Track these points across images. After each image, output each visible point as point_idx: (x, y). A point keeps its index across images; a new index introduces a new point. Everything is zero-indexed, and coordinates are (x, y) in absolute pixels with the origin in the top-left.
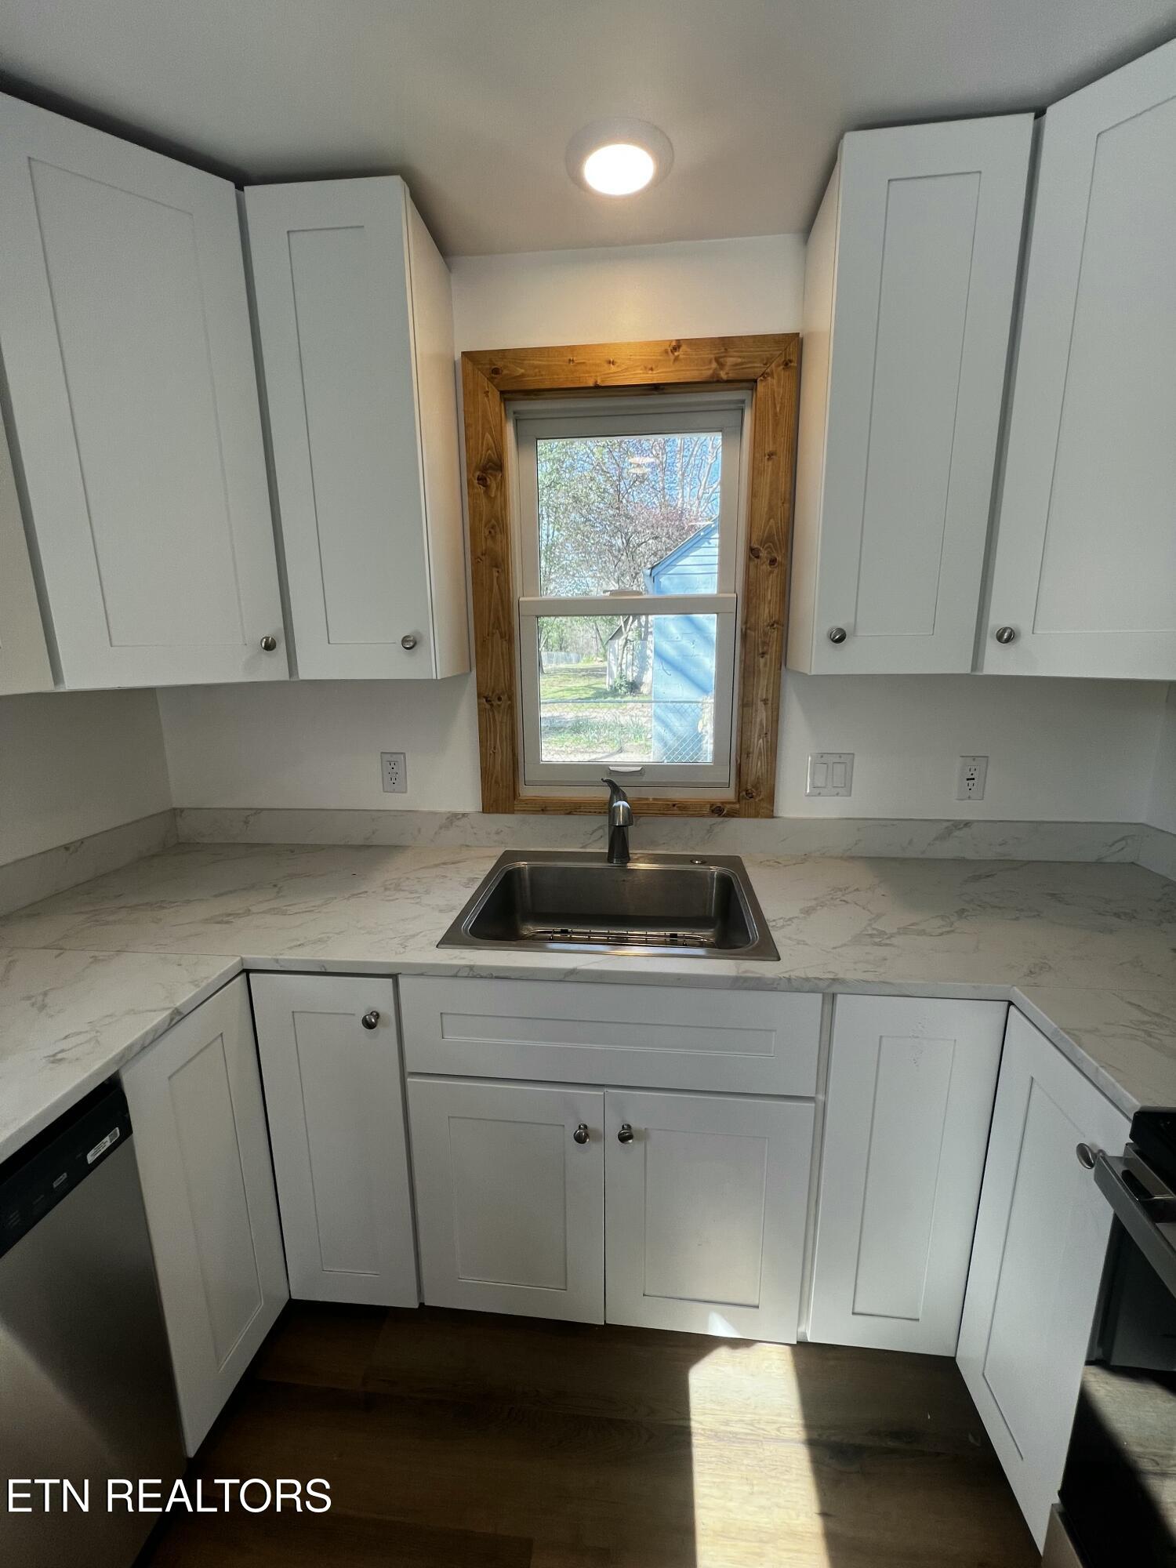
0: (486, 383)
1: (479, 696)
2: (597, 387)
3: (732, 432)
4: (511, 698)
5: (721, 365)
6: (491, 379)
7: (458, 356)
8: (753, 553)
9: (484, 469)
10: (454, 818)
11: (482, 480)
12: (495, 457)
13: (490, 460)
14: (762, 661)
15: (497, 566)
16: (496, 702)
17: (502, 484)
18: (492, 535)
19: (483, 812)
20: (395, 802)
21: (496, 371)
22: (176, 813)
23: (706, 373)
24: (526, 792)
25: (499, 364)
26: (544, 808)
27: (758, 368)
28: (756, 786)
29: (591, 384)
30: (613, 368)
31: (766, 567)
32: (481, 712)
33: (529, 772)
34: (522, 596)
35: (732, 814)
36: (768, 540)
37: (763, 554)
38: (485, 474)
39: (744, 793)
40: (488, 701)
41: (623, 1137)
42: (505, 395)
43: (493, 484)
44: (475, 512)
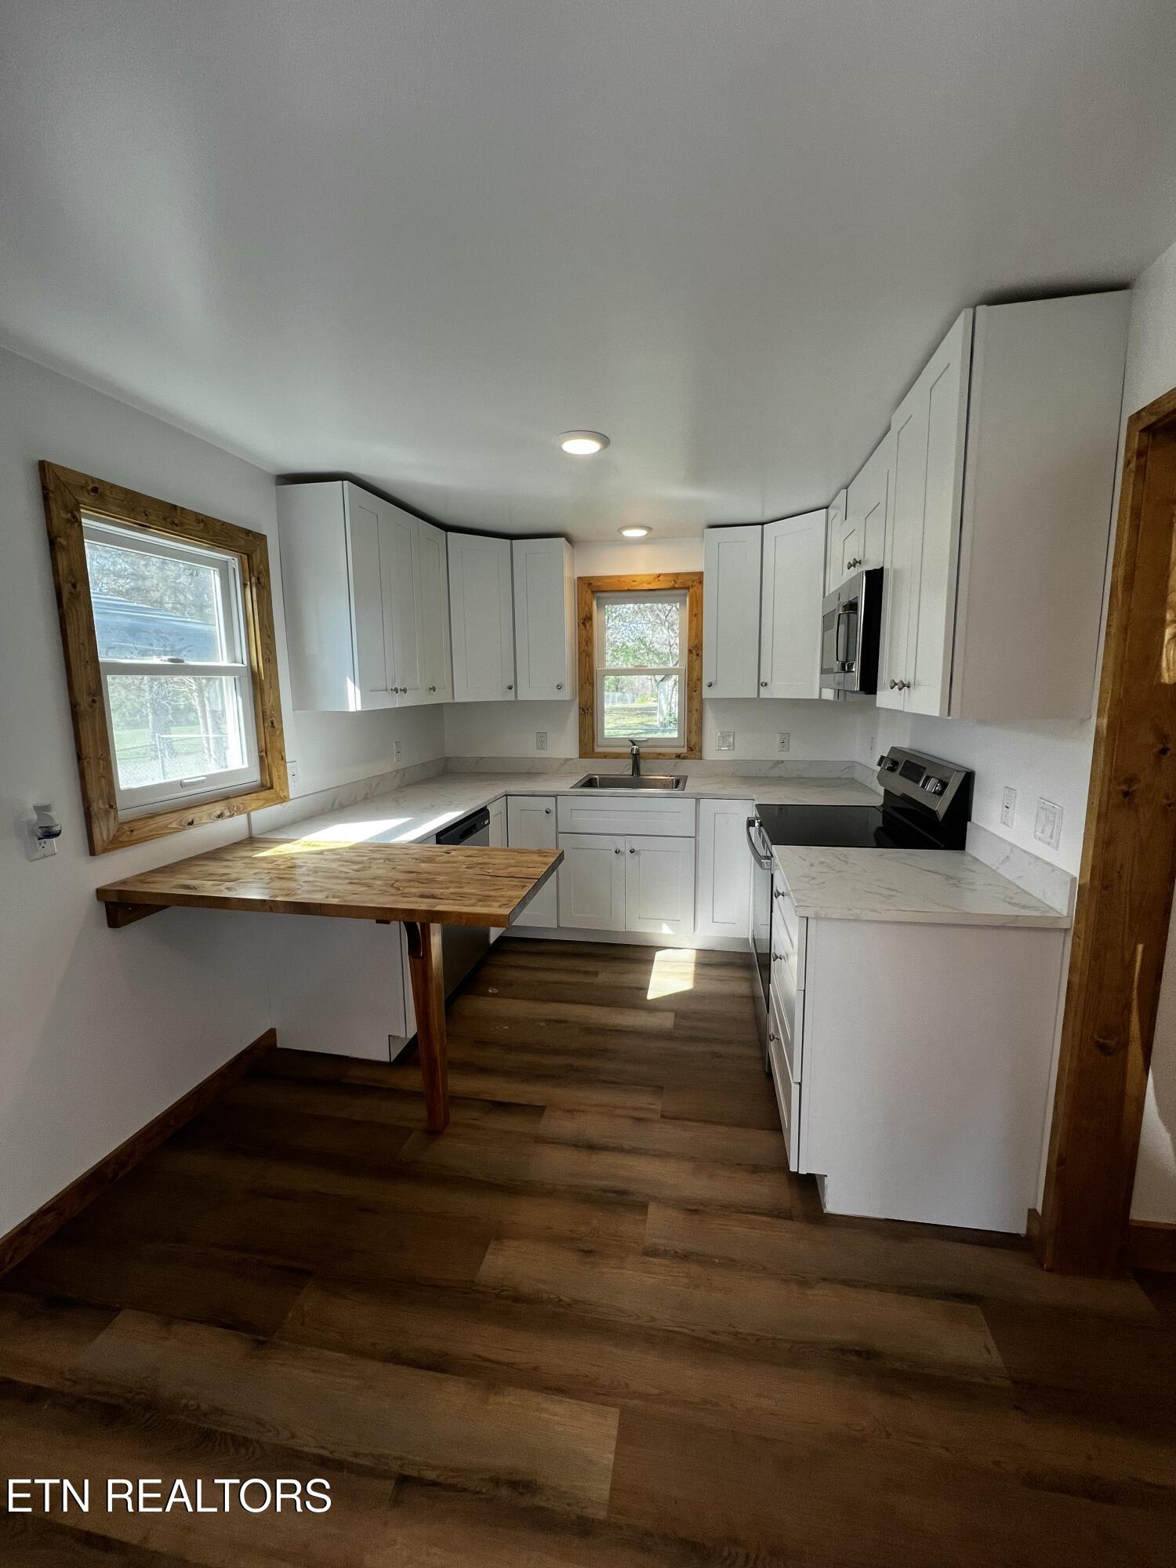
0: (586, 589)
1: (580, 708)
3: (683, 603)
4: (592, 709)
5: (676, 583)
6: (588, 587)
7: (576, 578)
8: (690, 651)
9: (585, 619)
10: (567, 760)
11: (584, 624)
12: (589, 614)
13: (587, 616)
14: (694, 694)
15: (587, 656)
16: (586, 711)
17: (591, 626)
18: (587, 645)
19: (580, 757)
20: (543, 754)
21: (590, 584)
22: (448, 759)
23: (670, 585)
24: (597, 750)
25: (592, 581)
26: (605, 756)
27: (690, 583)
28: (694, 745)
29: (626, 588)
30: (635, 583)
31: (695, 657)
32: (580, 714)
33: (599, 741)
34: (597, 667)
35: (684, 758)
36: (696, 646)
37: (694, 652)
38: (585, 621)
39: (691, 749)
40: (583, 710)
41: (632, 852)
42: (593, 592)
43: (588, 625)
44: (579, 635)
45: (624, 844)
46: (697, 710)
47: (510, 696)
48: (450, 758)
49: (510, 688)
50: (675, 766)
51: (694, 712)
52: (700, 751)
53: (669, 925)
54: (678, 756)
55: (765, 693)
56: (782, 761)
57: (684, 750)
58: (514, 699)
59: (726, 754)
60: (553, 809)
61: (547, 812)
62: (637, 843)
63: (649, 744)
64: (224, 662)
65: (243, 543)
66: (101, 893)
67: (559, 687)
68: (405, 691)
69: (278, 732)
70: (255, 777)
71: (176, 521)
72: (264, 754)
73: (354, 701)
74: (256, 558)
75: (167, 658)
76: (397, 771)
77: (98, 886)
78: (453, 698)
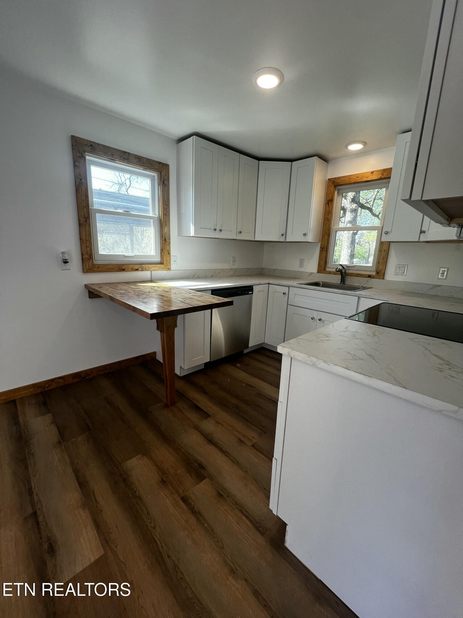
0: (331, 185)
1: (321, 247)
2: (354, 182)
3: (387, 187)
5: (383, 175)
6: (333, 183)
7: (327, 180)
9: (329, 201)
10: (312, 273)
11: (328, 204)
12: (331, 199)
13: (330, 199)
15: (328, 221)
16: (324, 249)
17: (332, 204)
18: (328, 215)
19: (318, 272)
20: (302, 270)
21: (334, 182)
22: (263, 269)
23: (379, 177)
24: (328, 269)
25: (335, 180)
26: (330, 273)
28: (381, 271)
29: (353, 182)
30: (358, 178)
32: (320, 251)
33: (329, 265)
34: (334, 227)
35: (373, 278)
38: (329, 202)
39: (378, 273)
40: (322, 249)
41: (319, 320)
42: (335, 186)
43: (330, 204)
44: (326, 210)
45: (316, 315)
46: (384, 251)
47: (282, 239)
48: (264, 268)
49: (283, 235)
50: (367, 281)
51: (383, 251)
52: (384, 275)
54: (369, 276)
55: (423, 238)
57: (374, 273)
58: (284, 240)
59: (400, 279)
60: (287, 292)
61: (284, 294)
62: (323, 316)
63: (355, 268)
64: (151, 215)
65: (157, 167)
66: (86, 286)
67: (305, 235)
68: (221, 230)
69: (168, 243)
70: (158, 259)
71: (126, 158)
72: (161, 251)
73: (192, 232)
74: (163, 174)
75: (122, 210)
76: (232, 269)
77: (86, 284)
78: (254, 238)
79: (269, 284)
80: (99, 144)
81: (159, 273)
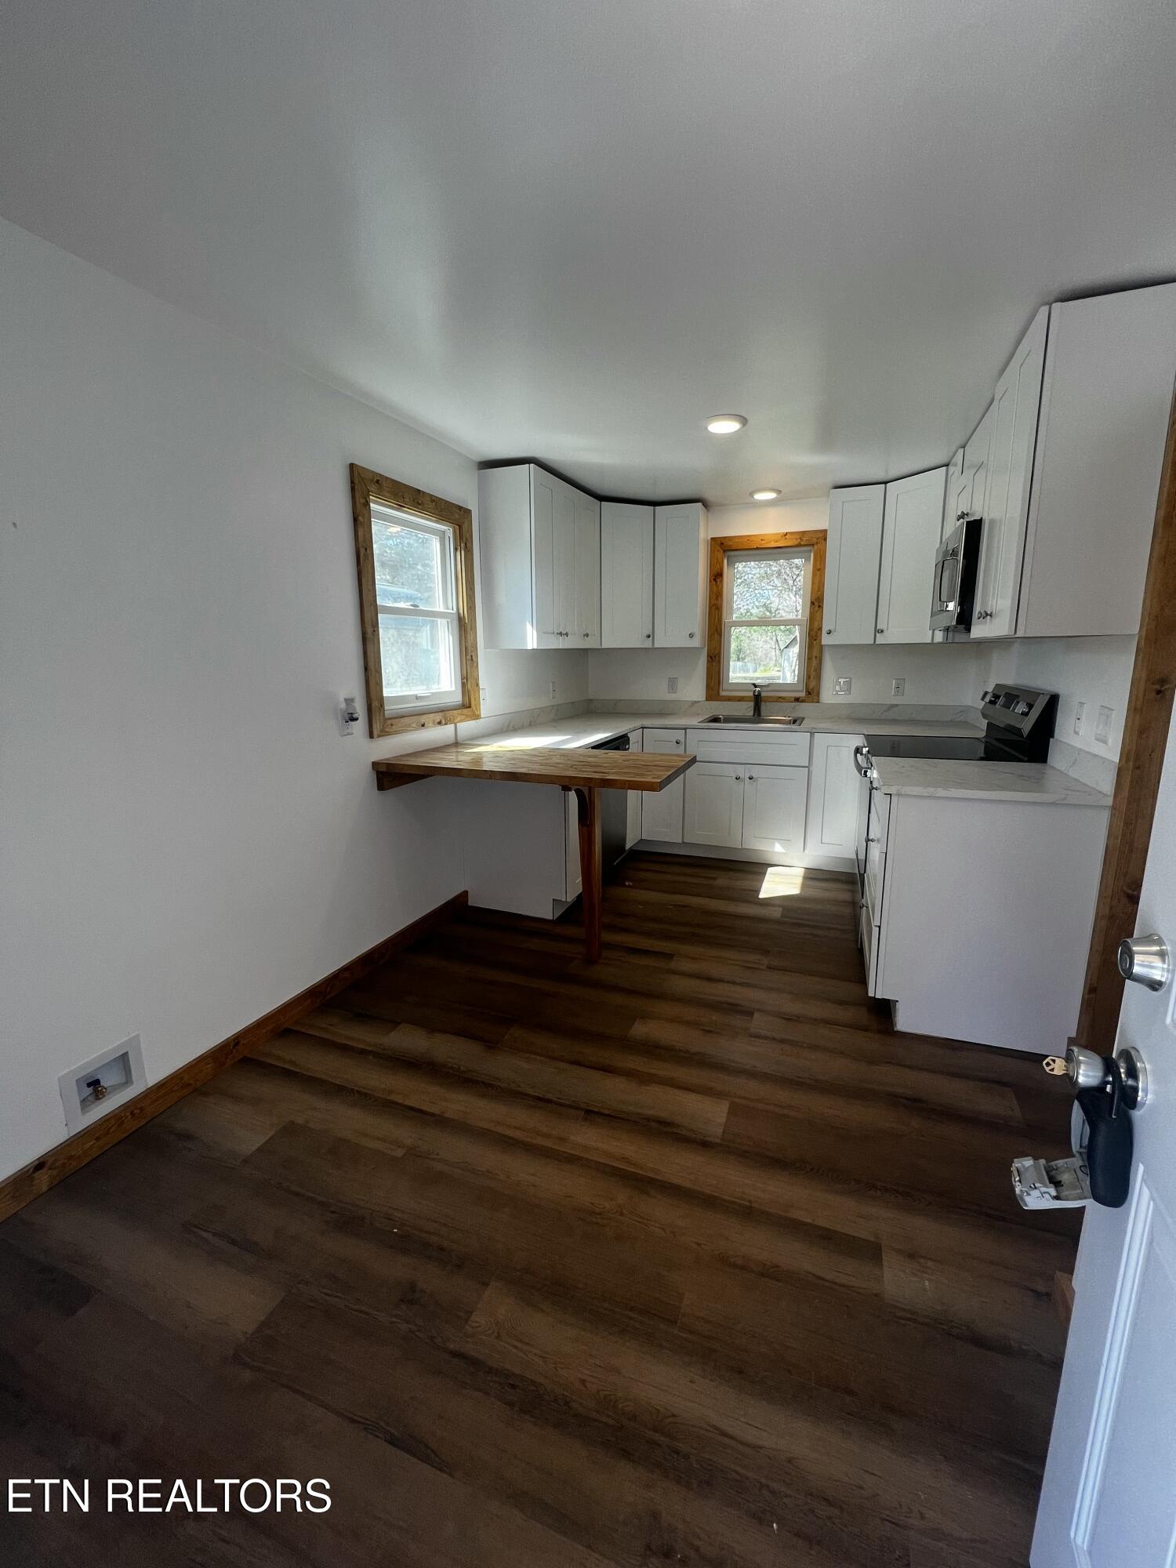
0: (718, 548)
1: (708, 656)
2: (757, 548)
3: (807, 559)
4: (719, 657)
5: (802, 540)
6: (721, 547)
7: (711, 539)
8: (812, 603)
10: (695, 702)
11: (715, 580)
12: (720, 571)
13: (718, 573)
14: (815, 642)
15: (717, 611)
16: (714, 658)
17: (722, 581)
18: (717, 599)
19: (707, 700)
20: (673, 697)
21: (722, 544)
23: (796, 543)
24: (723, 693)
25: (723, 541)
26: (729, 699)
27: (815, 540)
28: (813, 689)
29: (755, 547)
30: (763, 542)
31: (817, 608)
32: (708, 662)
33: (725, 686)
34: (726, 619)
35: (802, 701)
36: (818, 598)
37: (816, 604)
38: (716, 577)
39: (809, 693)
40: (711, 658)
41: (751, 778)
42: (725, 551)
43: (718, 581)
44: (711, 590)
45: (741, 771)
46: (816, 658)
47: (648, 644)
48: (591, 700)
49: (649, 636)
50: (794, 708)
51: (814, 658)
52: (818, 694)
53: (780, 844)
54: (797, 700)
55: (880, 640)
56: (897, 705)
57: (803, 694)
58: (650, 646)
59: (842, 699)
60: (683, 740)
61: (677, 742)
62: (755, 771)
63: (769, 689)
64: (439, 607)
65: (457, 516)
66: (375, 765)
67: (691, 636)
68: (567, 634)
69: (475, 665)
70: (458, 698)
71: (420, 502)
72: (465, 680)
73: (531, 640)
74: (465, 527)
75: (409, 604)
76: (553, 706)
77: (374, 759)
78: (601, 645)
79: (643, 728)
80: (387, 478)
81: (466, 727)
